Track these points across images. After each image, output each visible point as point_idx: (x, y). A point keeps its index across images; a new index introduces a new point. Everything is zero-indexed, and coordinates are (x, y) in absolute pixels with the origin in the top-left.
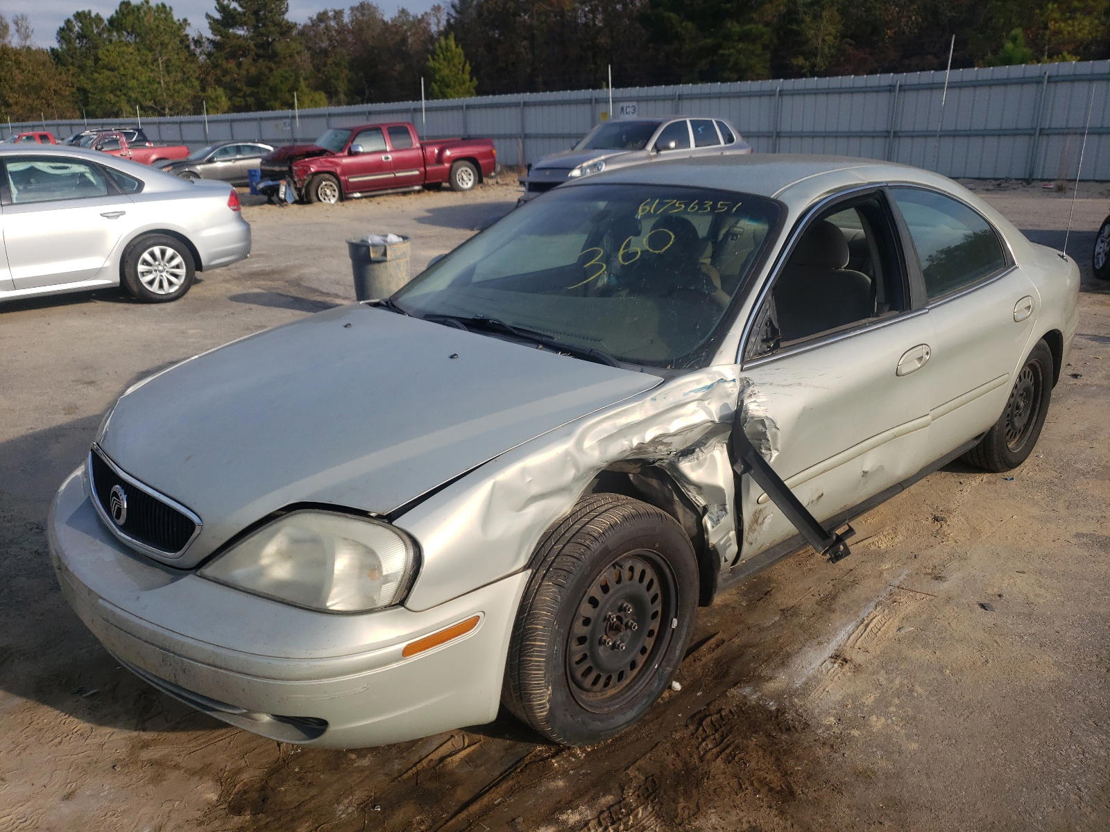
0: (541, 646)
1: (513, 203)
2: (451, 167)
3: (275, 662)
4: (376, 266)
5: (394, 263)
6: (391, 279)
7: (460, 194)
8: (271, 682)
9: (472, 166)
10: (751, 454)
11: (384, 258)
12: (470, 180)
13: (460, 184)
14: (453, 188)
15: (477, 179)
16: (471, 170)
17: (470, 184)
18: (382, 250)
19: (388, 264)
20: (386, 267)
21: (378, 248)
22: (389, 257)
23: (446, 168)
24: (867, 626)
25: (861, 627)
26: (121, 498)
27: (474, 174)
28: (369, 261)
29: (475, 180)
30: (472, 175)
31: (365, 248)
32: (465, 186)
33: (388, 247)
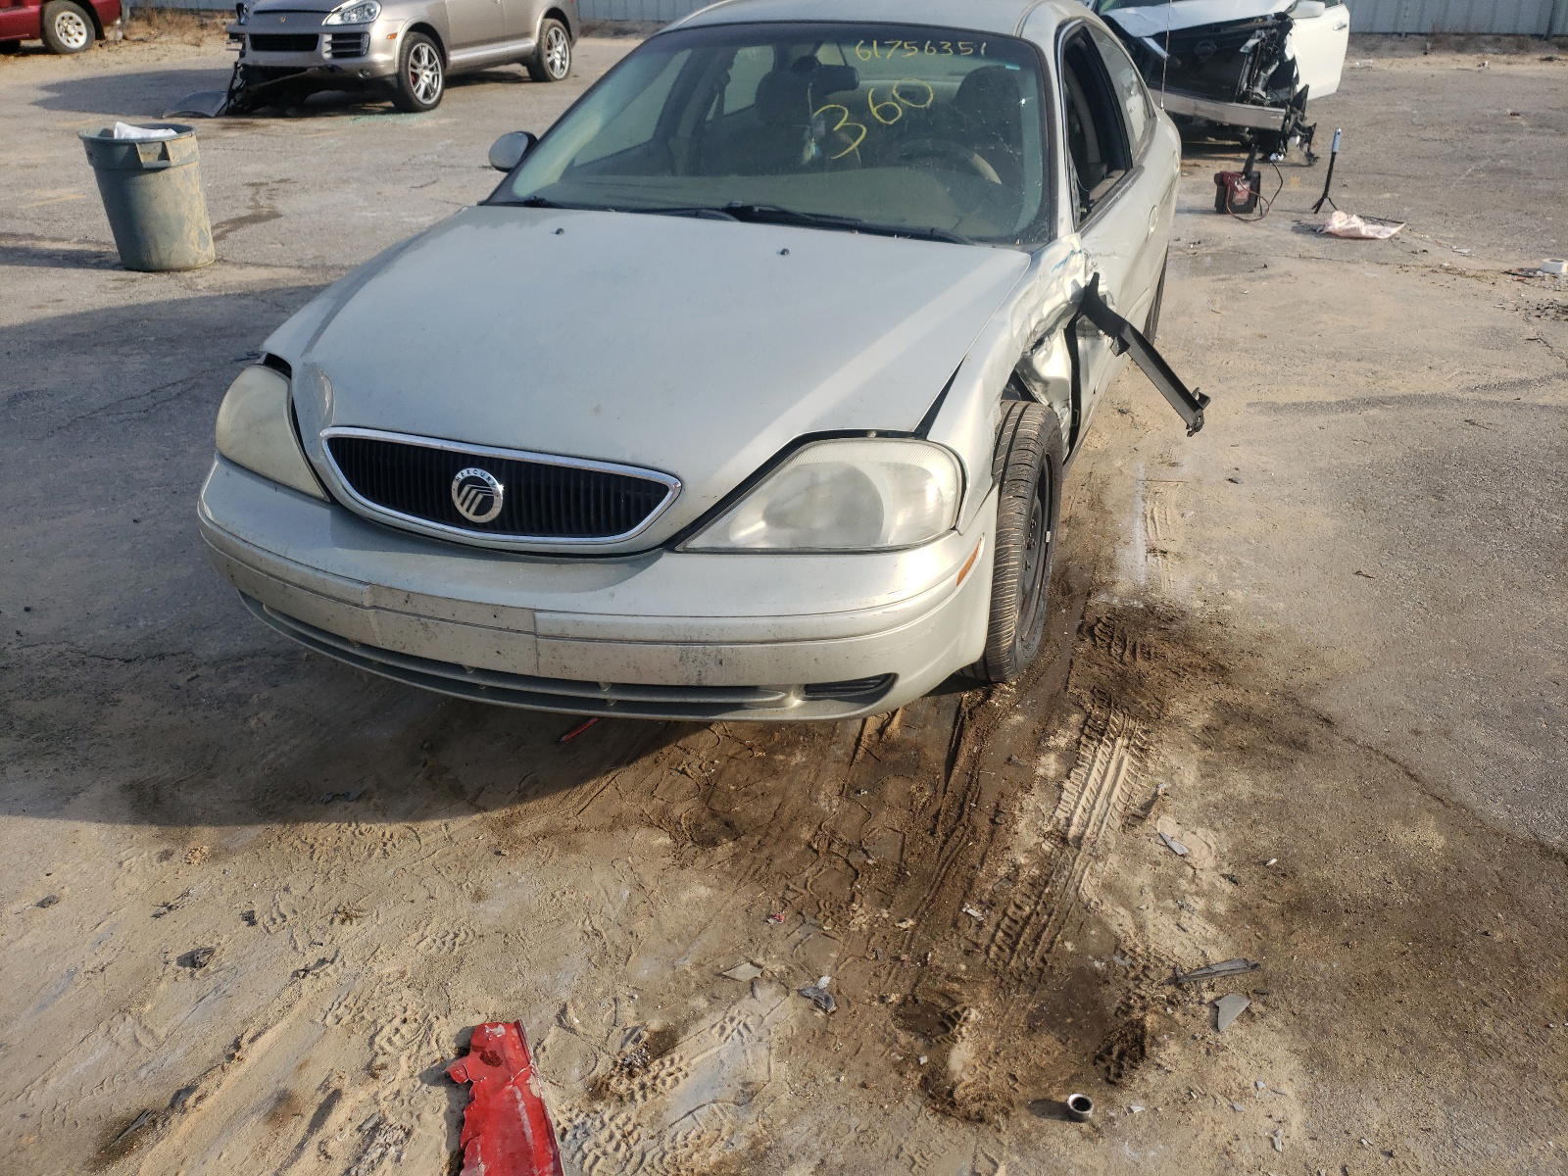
0: (1014, 566)
1: (226, 70)
2: (42, 12)
3: (859, 616)
4: (151, 177)
5: (180, 170)
6: (179, 198)
7: (67, 58)
8: (854, 639)
9: (81, 10)
10: (1127, 330)
11: (163, 163)
12: (80, 34)
13: (63, 40)
14: (51, 49)
15: (93, 32)
16: (79, 15)
17: (82, 40)
18: (159, 149)
19: (171, 171)
20: (168, 178)
21: (151, 146)
22: (173, 161)
23: (33, 14)
24: (1153, 518)
25: (1148, 520)
26: (489, 482)
27: (84, 21)
28: (139, 169)
29: (88, 35)
30: (83, 25)
31: (127, 148)
32: (74, 45)
33: (167, 144)
